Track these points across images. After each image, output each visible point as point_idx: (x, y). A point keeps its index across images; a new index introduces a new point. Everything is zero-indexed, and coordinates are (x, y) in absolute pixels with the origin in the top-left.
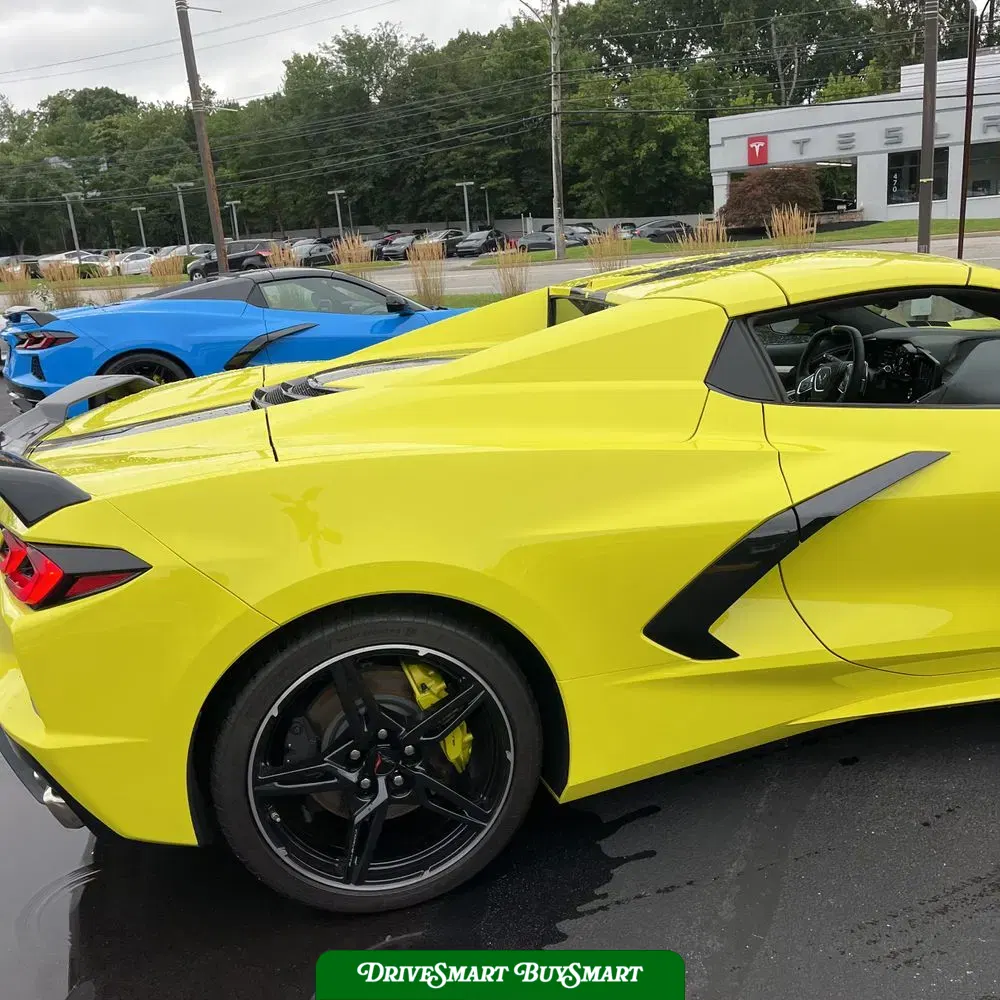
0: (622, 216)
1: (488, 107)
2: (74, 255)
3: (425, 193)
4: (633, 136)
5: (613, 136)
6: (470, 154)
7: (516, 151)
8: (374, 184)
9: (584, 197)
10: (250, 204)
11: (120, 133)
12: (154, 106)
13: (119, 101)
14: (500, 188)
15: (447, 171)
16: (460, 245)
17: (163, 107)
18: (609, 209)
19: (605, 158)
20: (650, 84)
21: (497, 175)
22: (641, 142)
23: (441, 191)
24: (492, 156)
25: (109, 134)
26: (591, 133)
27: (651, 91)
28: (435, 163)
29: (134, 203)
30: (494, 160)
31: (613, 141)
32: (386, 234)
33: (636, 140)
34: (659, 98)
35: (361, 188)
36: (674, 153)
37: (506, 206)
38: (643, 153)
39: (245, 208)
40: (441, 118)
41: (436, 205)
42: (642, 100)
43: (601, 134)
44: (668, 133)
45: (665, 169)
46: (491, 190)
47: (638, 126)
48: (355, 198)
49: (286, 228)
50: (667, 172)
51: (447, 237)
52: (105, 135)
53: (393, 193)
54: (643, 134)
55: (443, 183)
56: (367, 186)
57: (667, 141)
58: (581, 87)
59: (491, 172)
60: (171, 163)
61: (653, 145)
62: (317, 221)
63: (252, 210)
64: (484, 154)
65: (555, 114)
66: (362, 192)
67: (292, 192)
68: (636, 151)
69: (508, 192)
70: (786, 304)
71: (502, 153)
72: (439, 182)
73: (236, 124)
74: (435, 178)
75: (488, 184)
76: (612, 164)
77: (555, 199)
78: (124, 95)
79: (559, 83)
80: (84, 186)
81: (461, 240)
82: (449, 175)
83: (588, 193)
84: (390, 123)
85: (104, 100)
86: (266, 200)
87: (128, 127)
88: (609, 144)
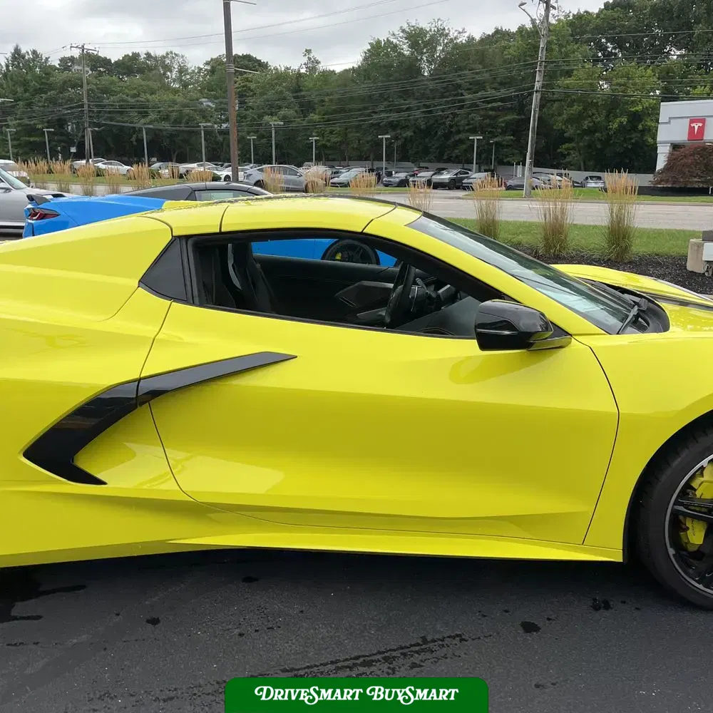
0: (593, 171)
1: (502, 84)
2: (201, 165)
3: (450, 142)
4: (609, 113)
5: (594, 111)
6: (486, 117)
7: (519, 117)
8: (415, 132)
9: (569, 154)
10: (329, 141)
11: (253, 86)
12: (277, 69)
13: (256, 64)
14: (504, 143)
15: (467, 128)
16: (465, 181)
17: (283, 69)
18: (585, 165)
19: (585, 127)
20: (629, 74)
21: (504, 133)
22: (616, 117)
23: (461, 141)
24: (501, 120)
25: (246, 86)
26: (577, 108)
27: (629, 79)
28: (458, 121)
29: (252, 134)
30: (502, 122)
31: (593, 114)
32: (416, 169)
33: (612, 115)
34: (635, 84)
35: (404, 135)
36: (640, 127)
37: (507, 156)
38: (616, 126)
39: (324, 142)
40: (468, 89)
41: (457, 151)
42: (620, 85)
43: (585, 109)
44: (637, 111)
45: (631, 139)
46: (497, 144)
47: (613, 105)
48: (400, 142)
49: (350, 159)
50: (633, 141)
51: (456, 174)
52: (243, 87)
53: (427, 140)
54: (618, 111)
55: (462, 136)
56: (409, 133)
57: (636, 118)
58: (575, 72)
59: (500, 130)
60: (280, 108)
61: (624, 120)
62: (372, 157)
63: (328, 144)
64: (495, 117)
65: (536, 92)
66: (406, 139)
67: (358, 135)
68: (610, 123)
69: (510, 146)
70: (218, 231)
71: (509, 117)
72: (461, 135)
73: (325, 85)
74: (459, 132)
75: (496, 139)
76: (590, 131)
77: (528, 154)
78: (260, 61)
79: (543, 69)
80: (221, 119)
81: (467, 178)
82: (468, 131)
83: (572, 152)
84: (431, 90)
85: (247, 62)
86: (339, 139)
87: (259, 82)
88: (590, 117)
